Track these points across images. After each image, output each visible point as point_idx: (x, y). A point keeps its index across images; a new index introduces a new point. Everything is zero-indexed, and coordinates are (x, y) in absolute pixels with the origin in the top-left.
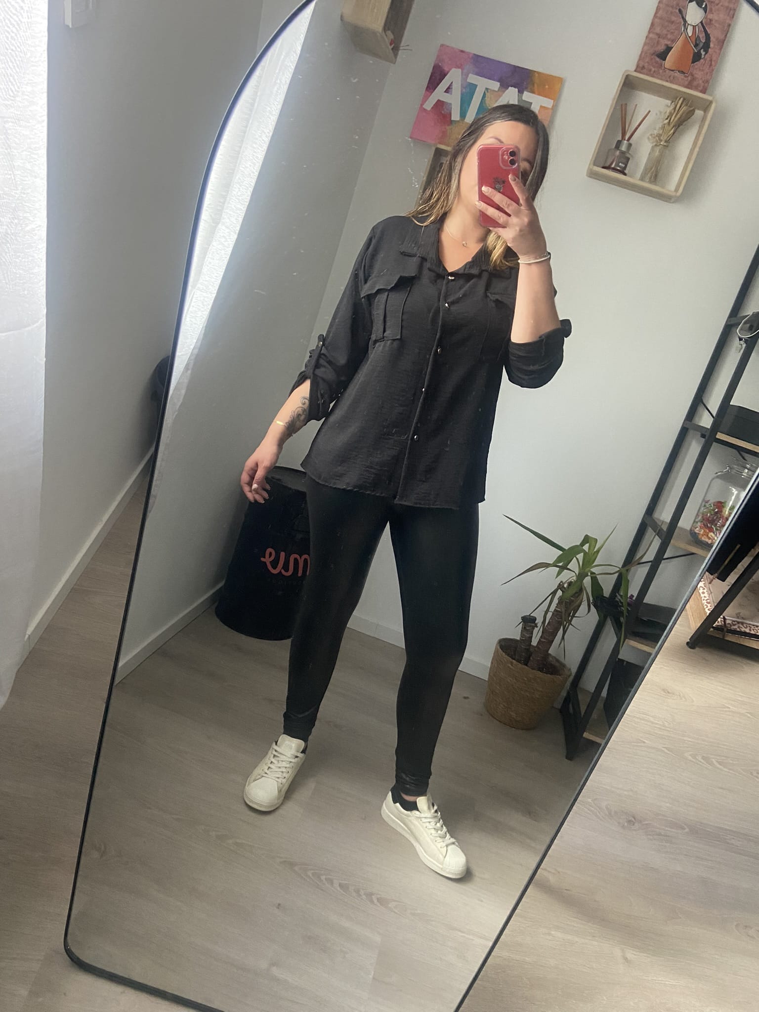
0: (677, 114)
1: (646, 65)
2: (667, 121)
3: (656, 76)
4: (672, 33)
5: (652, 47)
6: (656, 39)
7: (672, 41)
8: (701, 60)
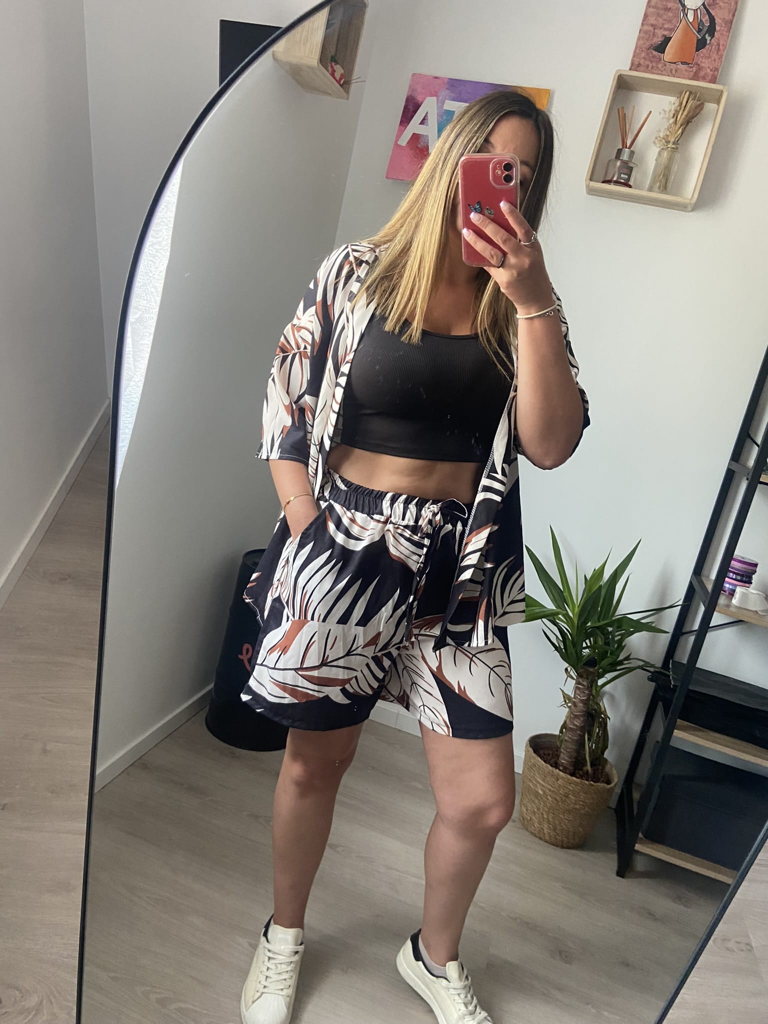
0: (683, 111)
1: (642, 62)
2: (672, 120)
3: (655, 71)
4: (670, 21)
5: (647, 40)
6: (650, 31)
7: (671, 30)
8: (707, 46)
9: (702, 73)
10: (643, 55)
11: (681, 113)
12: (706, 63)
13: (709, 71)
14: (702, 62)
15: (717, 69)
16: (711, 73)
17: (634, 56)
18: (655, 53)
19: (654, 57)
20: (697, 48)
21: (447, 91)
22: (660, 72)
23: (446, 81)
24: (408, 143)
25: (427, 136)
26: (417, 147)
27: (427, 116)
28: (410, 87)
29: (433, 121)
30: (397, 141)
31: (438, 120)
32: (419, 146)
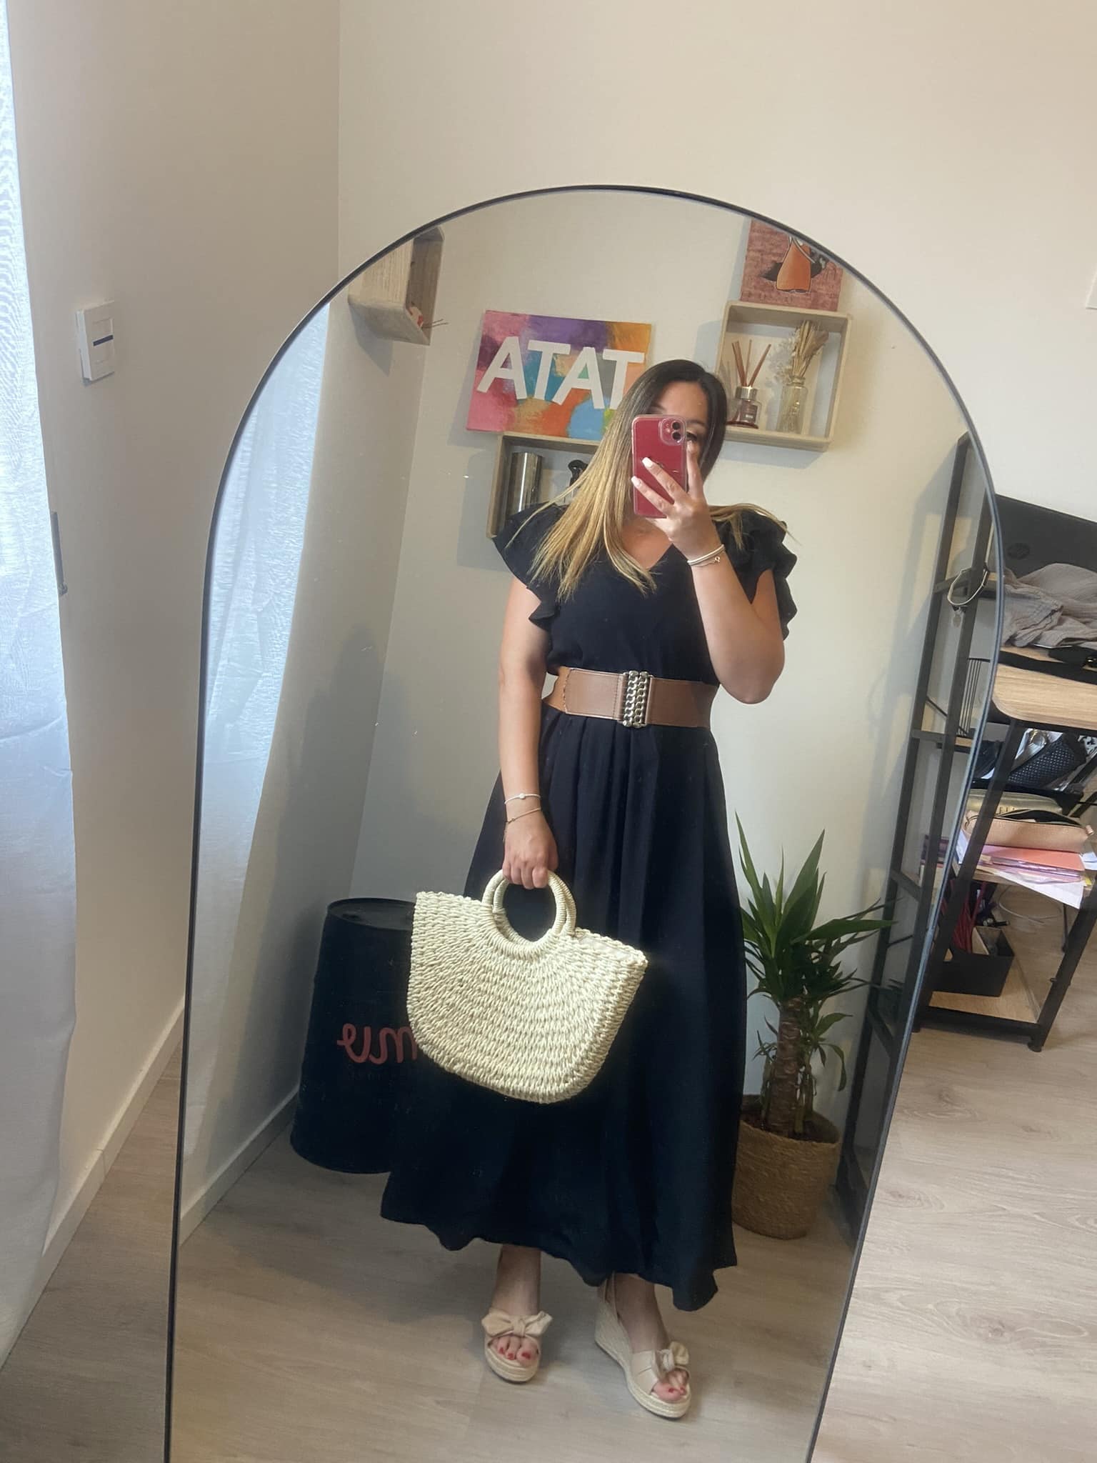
0: (806, 342)
1: (753, 291)
2: (794, 354)
3: (769, 301)
4: (778, 246)
5: (755, 267)
6: (758, 257)
7: (780, 255)
8: (823, 272)
9: (821, 301)
10: (753, 284)
11: (803, 343)
12: (823, 290)
13: (827, 298)
14: (819, 289)
15: (836, 296)
16: (830, 300)
17: (743, 285)
18: (766, 281)
19: (766, 285)
20: (811, 274)
21: (531, 331)
22: (774, 302)
23: (527, 318)
24: (489, 389)
25: (512, 381)
26: (503, 394)
27: (510, 359)
28: (485, 325)
29: (517, 362)
30: (475, 388)
31: (523, 362)
32: (504, 392)
